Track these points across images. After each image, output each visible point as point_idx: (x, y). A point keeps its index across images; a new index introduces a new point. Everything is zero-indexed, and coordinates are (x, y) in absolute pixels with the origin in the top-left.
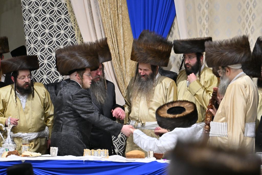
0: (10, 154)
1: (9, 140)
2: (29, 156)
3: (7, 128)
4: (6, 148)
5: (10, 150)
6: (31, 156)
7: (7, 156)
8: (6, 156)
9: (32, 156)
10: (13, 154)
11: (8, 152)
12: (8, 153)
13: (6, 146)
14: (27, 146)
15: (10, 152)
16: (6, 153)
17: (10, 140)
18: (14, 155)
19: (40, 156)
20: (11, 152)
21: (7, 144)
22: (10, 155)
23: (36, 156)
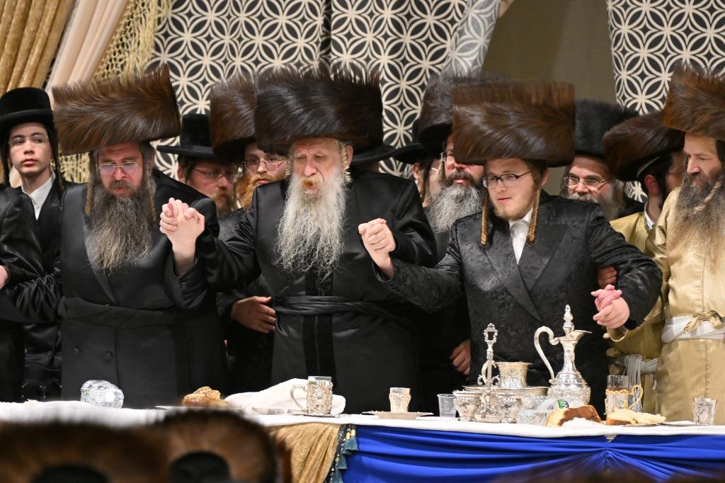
0: (570, 415)
1: (568, 377)
2: (629, 423)
3: (562, 339)
4: (560, 398)
5: (571, 406)
6: (633, 422)
7: (561, 423)
8: (558, 421)
9: (637, 422)
10: (580, 417)
11: (565, 409)
12: (566, 413)
13: (560, 393)
14: (624, 395)
15: (571, 409)
16: (560, 414)
17: (572, 376)
18: (583, 420)
19: (662, 424)
20: (576, 409)
21: (563, 387)
22: (572, 419)
23: (650, 423)
